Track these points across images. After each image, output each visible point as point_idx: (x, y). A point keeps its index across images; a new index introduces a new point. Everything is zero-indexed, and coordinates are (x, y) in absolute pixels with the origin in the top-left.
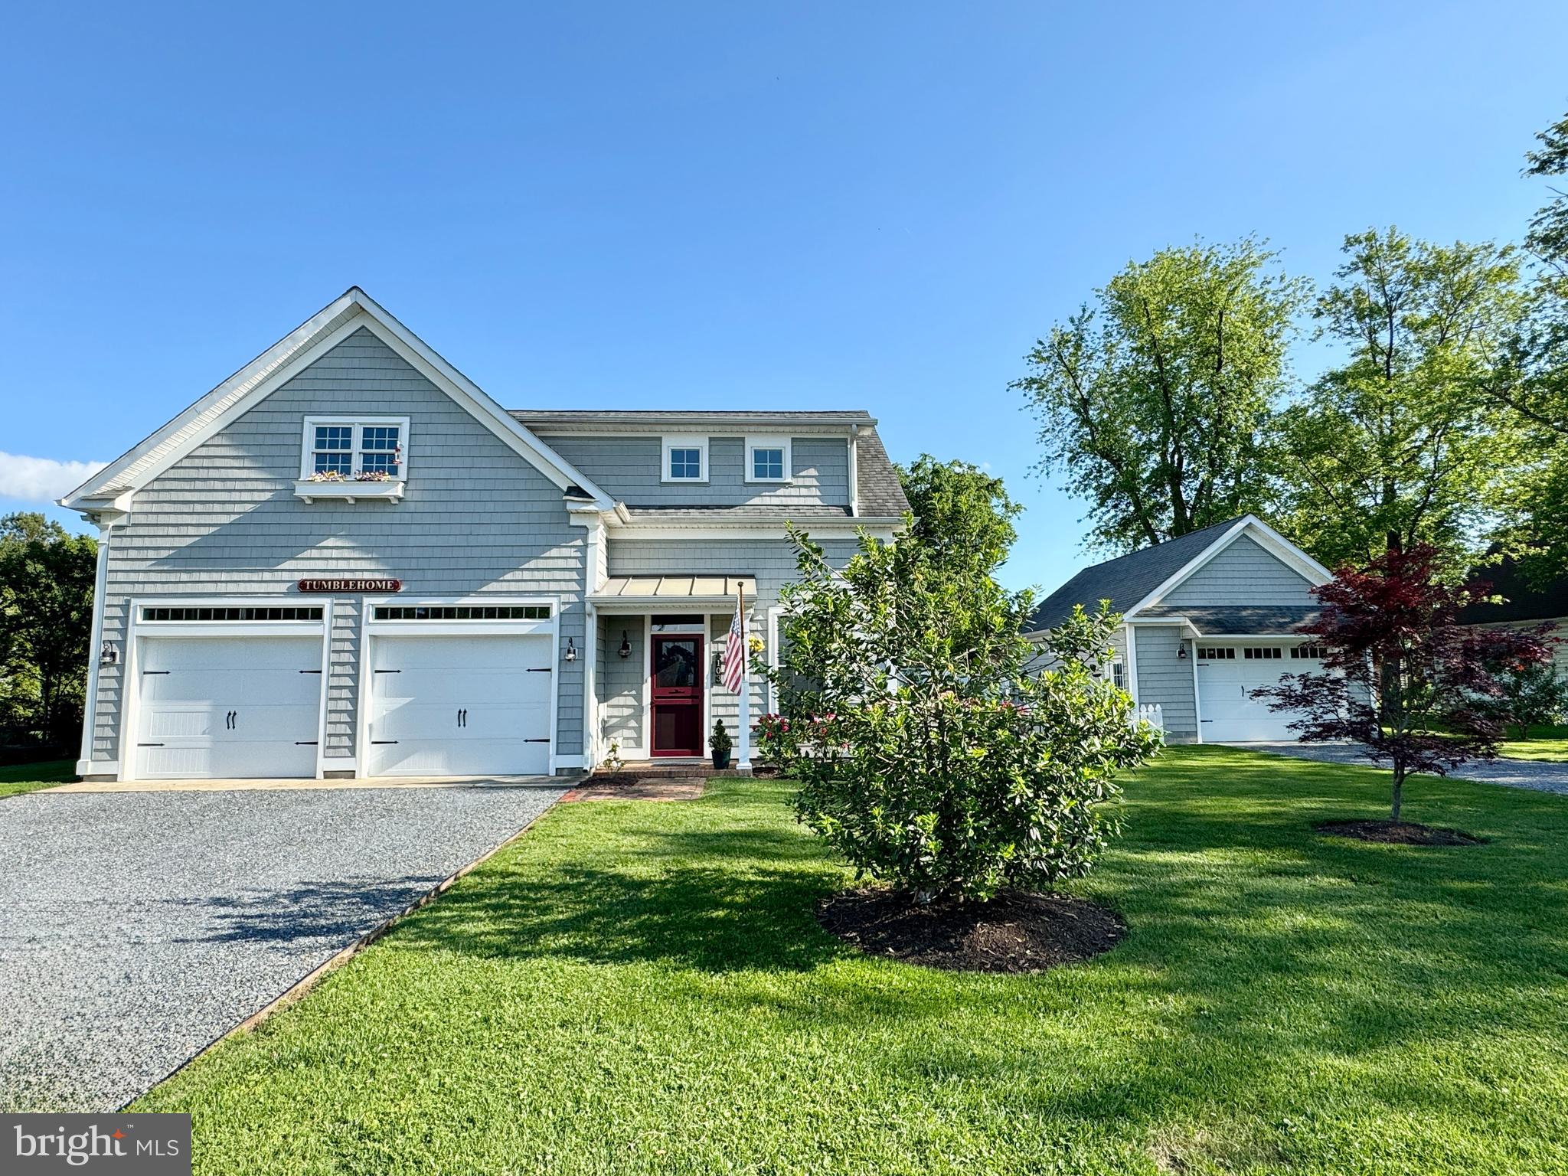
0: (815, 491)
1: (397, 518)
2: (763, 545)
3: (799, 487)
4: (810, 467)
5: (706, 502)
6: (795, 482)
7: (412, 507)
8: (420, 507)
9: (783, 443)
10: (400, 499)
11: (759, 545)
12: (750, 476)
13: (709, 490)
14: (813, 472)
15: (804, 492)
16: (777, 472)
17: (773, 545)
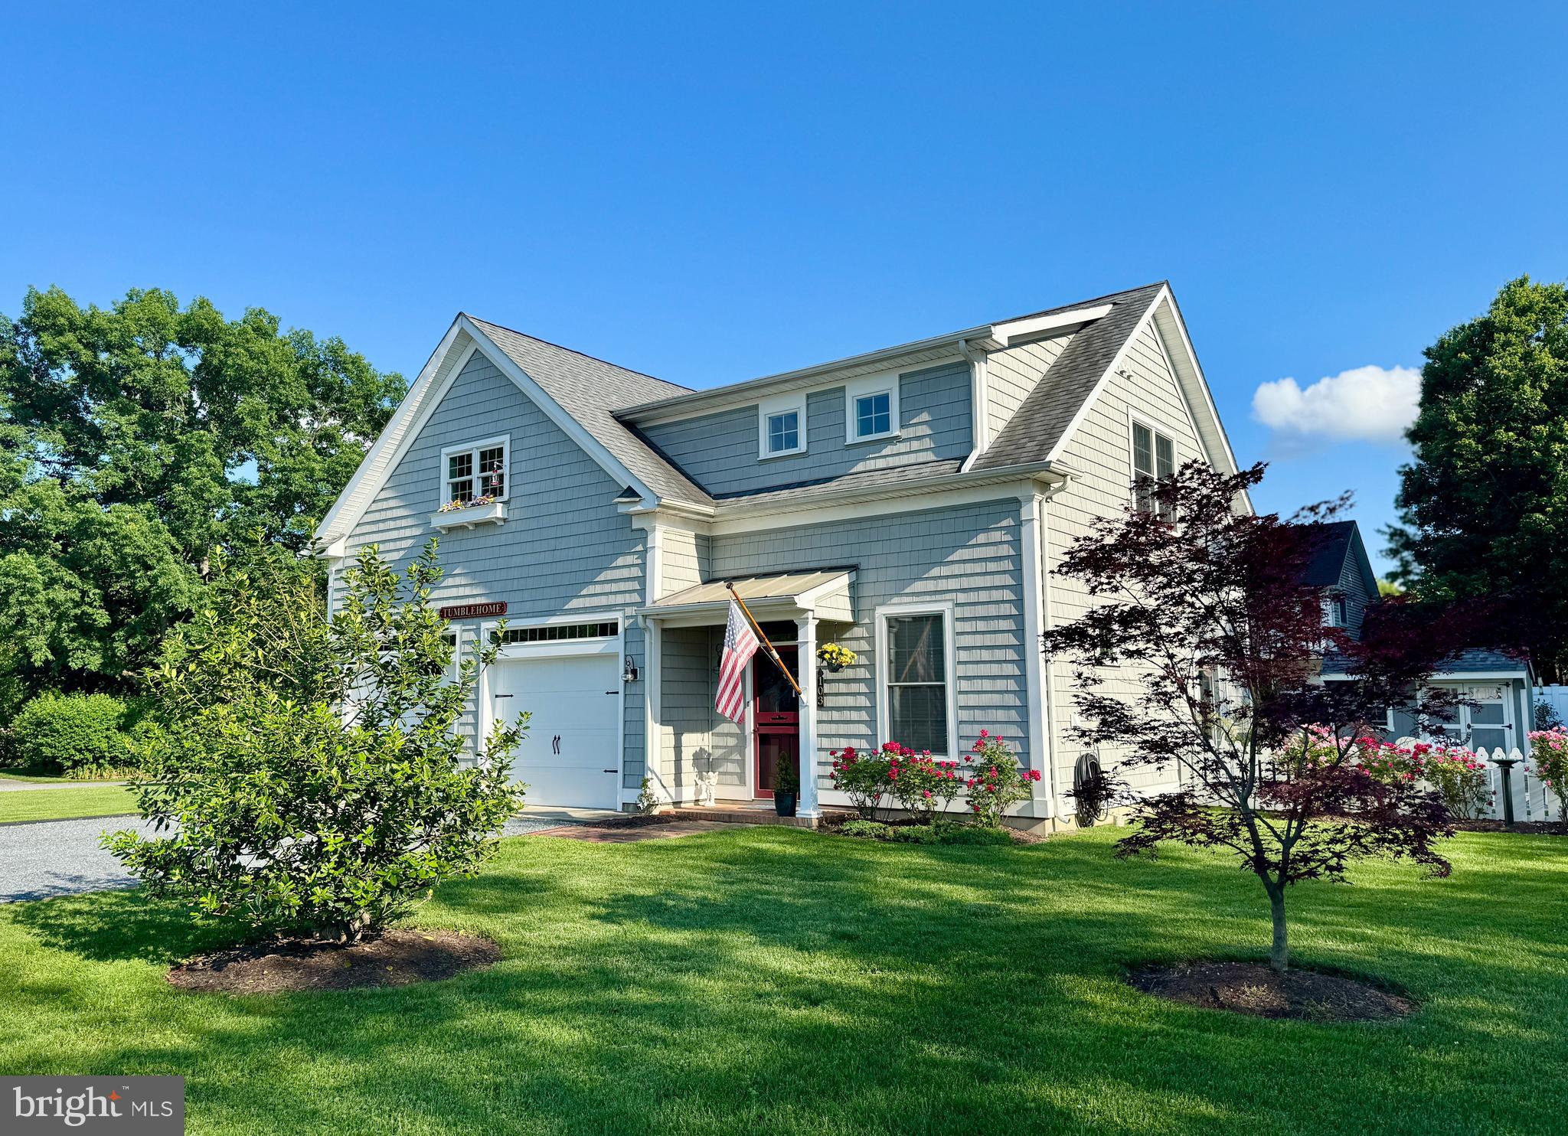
0: (927, 443)
1: (503, 539)
2: (868, 525)
3: (910, 439)
4: (922, 410)
5: (805, 476)
6: (904, 434)
7: (513, 526)
8: (520, 526)
9: (888, 385)
10: (505, 520)
11: (864, 525)
12: (852, 436)
13: (808, 462)
14: (925, 417)
15: (915, 445)
16: (884, 427)
17: (879, 523)
